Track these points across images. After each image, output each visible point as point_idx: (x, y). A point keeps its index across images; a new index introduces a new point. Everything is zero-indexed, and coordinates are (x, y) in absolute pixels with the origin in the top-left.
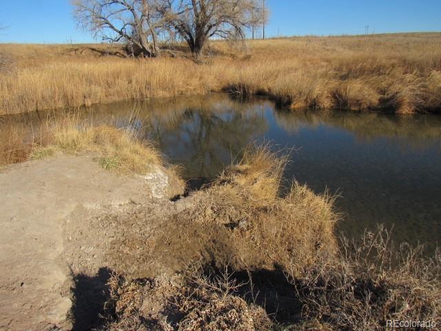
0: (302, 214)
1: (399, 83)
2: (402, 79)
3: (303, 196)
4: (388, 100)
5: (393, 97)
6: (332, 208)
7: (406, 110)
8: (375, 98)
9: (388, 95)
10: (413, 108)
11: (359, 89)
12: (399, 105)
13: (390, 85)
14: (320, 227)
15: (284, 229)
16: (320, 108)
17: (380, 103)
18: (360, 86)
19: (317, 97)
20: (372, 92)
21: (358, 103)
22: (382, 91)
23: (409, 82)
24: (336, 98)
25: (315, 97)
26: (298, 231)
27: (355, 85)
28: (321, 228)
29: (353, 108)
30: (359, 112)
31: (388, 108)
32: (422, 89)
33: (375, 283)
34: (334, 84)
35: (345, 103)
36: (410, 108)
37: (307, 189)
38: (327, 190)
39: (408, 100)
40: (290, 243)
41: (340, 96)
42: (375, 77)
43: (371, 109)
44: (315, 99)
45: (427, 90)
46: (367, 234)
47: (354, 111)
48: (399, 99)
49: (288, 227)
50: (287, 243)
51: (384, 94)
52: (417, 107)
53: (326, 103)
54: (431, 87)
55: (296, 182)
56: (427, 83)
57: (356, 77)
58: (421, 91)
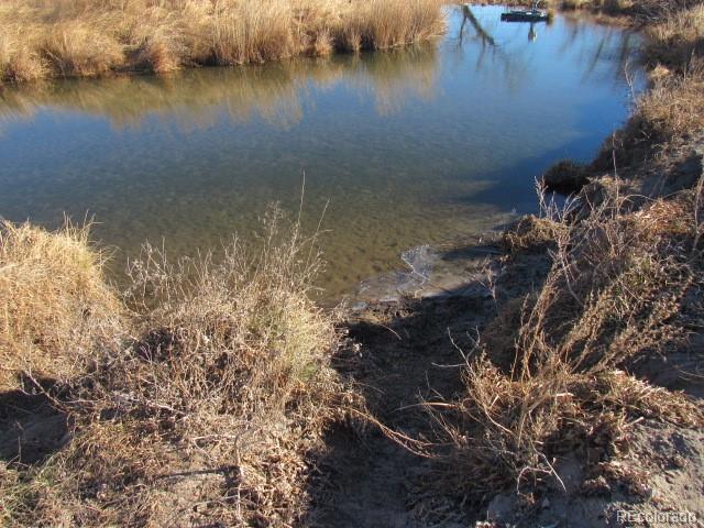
0: (37, 273)
1: (145, 23)
2: (148, 16)
3: (29, 242)
4: (137, 52)
5: (143, 47)
6: (90, 244)
7: (168, 65)
8: (116, 52)
9: (134, 43)
10: (178, 59)
11: (84, 38)
12: (156, 58)
13: (133, 26)
14: (78, 283)
15: (11, 312)
16: (25, 81)
17: (128, 58)
18: (84, 32)
19: (11, 59)
20: (108, 41)
21: (91, 62)
22: (123, 38)
23: (160, 19)
24: (49, 57)
25: (8, 60)
26: (40, 304)
27: (75, 31)
28: (81, 284)
29: (86, 73)
30: (99, 77)
31: (141, 66)
32: (181, 30)
33: (169, 329)
34: (36, 33)
35: (69, 65)
36: (173, 61)
37: (31, 228)
38: (67, 219)
39: (166, 50)
40: (33, 330)
41: (56, 53)
42: (104, 15)
43: (116, 70)
44: (9, 65)
45: (187, 30)
46: (131, 265)
47: (90, 77)
48: (153, 49)
49: (18, 305)
50: (27, 332)
51: (128, 43)
52: (182, 58)
53: (35, 69)
54: (191, 25)
55: (8, 224)
56: (184, 20)
57: (74, 17)
58: (180, 33)
